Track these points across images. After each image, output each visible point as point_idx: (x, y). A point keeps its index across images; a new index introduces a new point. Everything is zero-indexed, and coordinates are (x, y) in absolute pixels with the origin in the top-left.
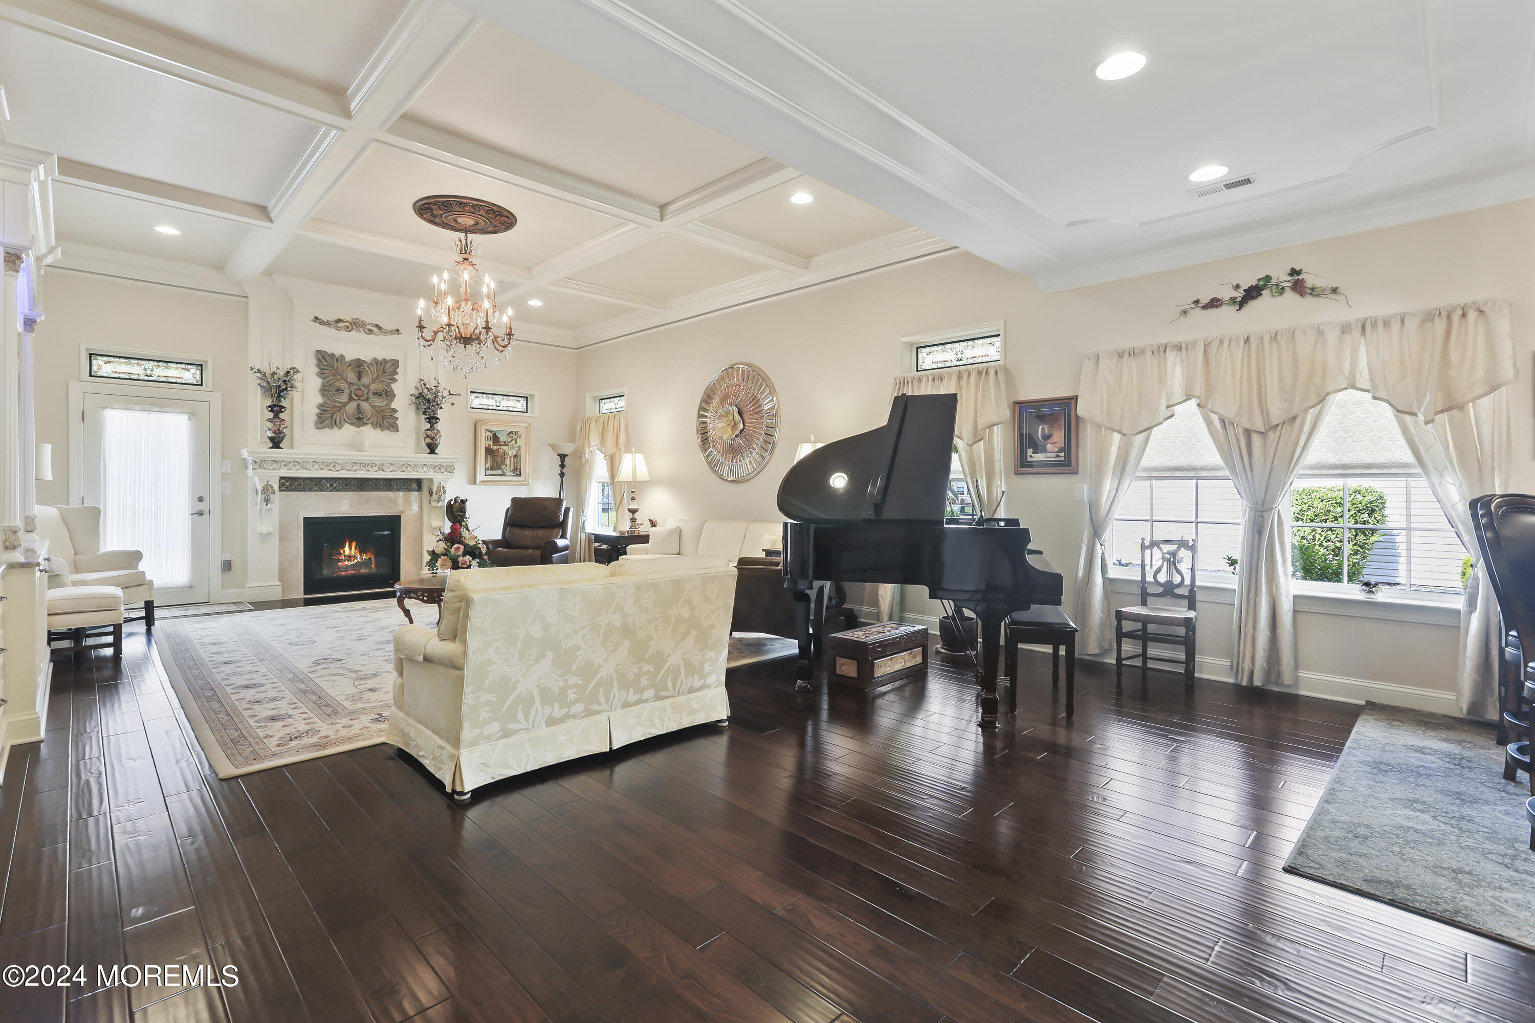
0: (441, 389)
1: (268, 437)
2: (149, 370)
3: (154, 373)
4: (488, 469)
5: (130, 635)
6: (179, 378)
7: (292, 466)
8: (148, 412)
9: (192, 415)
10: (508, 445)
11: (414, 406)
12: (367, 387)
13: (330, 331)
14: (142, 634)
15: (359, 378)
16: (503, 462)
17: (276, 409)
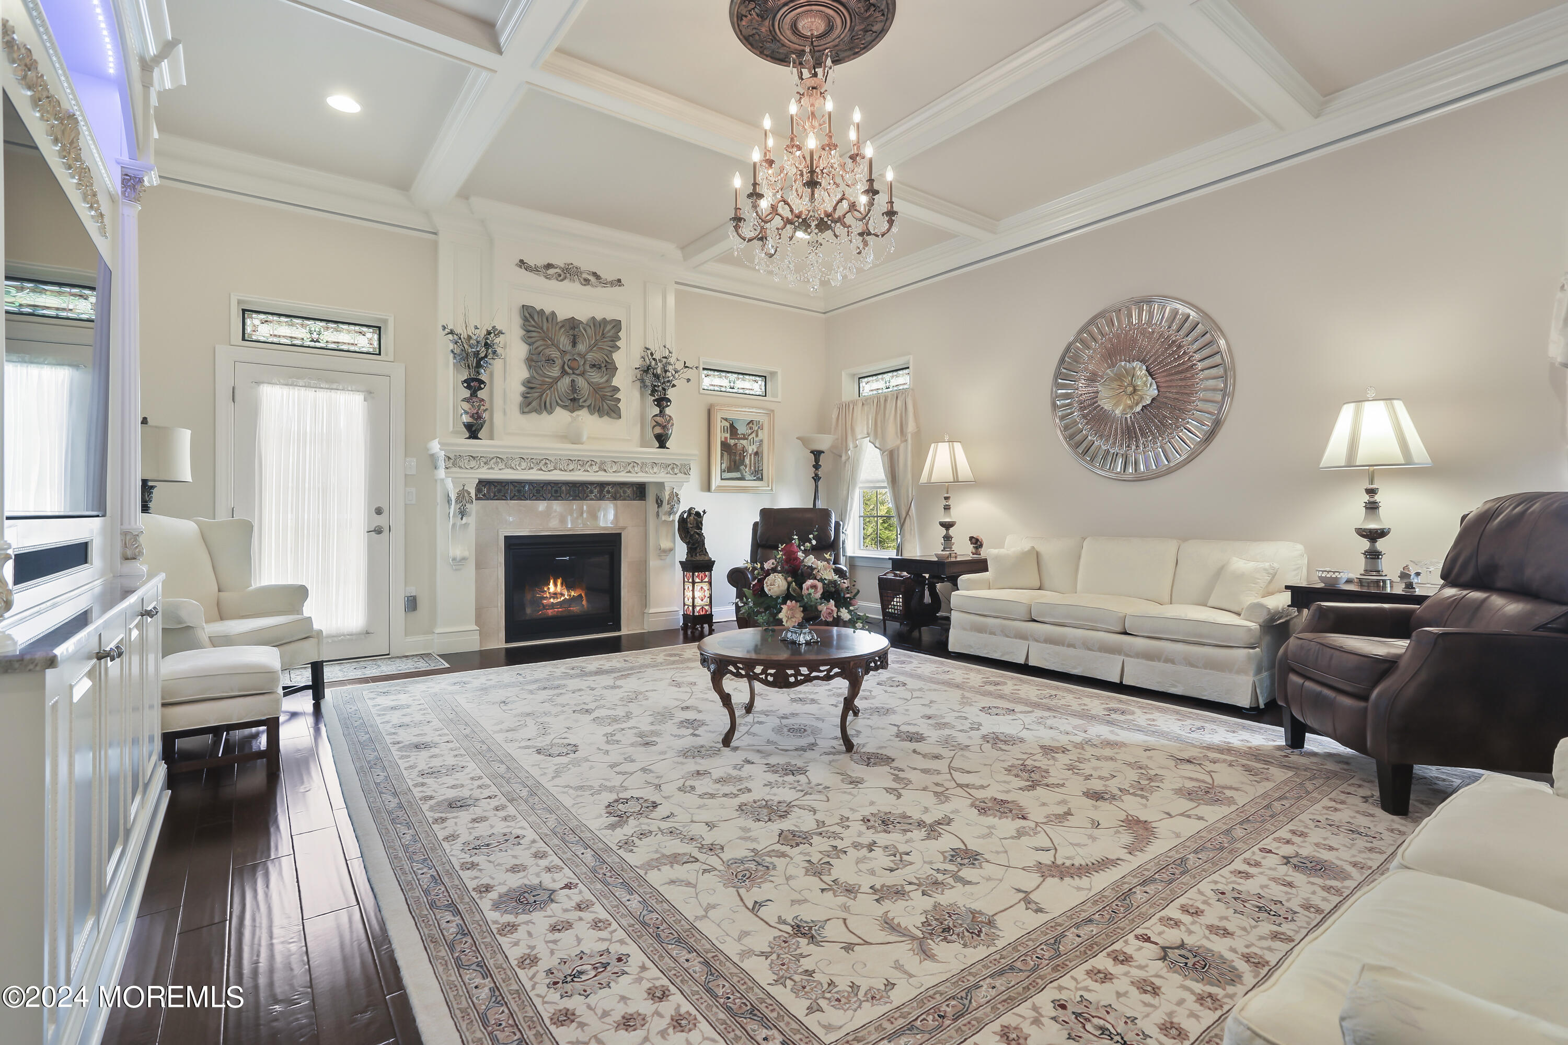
0: (672, 360)
1: (463, 423)
2: (315, 333)
3: (322, 337)
4: (724, 471)
5: (294, 715)
6: (353, 344)
7: (494, 464)
8: (314, 390)
9: (369, 394)
10: (747, 439)
11: (638, 384)
12: (583, 356)
13: (537, 280)
14: (308, 714)
15: (574, 344)
16: (742, 462)
17: (474, 385)
